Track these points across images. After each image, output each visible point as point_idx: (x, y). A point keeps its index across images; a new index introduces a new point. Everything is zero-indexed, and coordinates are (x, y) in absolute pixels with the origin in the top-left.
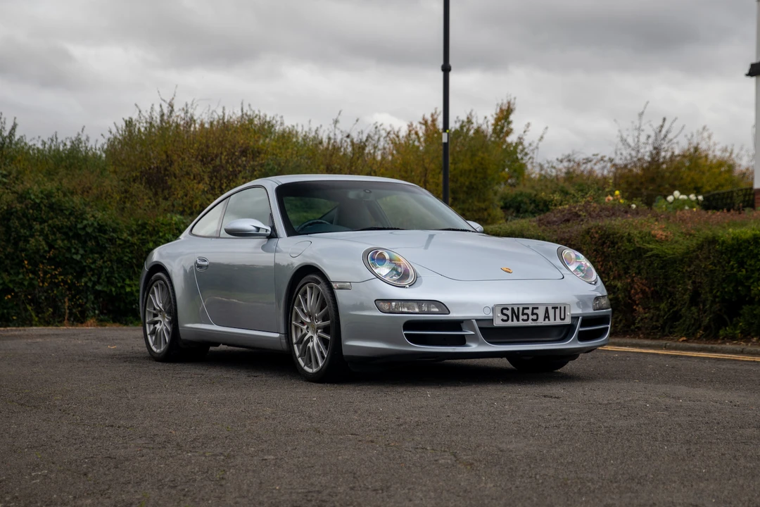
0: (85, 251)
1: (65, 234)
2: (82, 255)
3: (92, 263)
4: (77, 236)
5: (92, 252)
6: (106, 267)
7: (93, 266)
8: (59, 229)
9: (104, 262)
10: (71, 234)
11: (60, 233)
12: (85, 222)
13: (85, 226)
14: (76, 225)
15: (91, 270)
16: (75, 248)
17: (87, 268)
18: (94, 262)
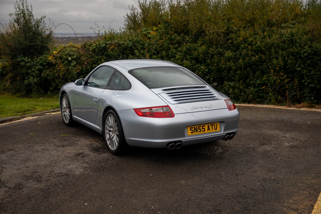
0: (305, 66)
1: (295, 56)
2: (302, 68)
3: (308, 72)
4: (300, 57)
5: (309, 66)
6: (317, 75)
7: (308, 74)
8: (292, 54)
9: (315, 72)
10: (298, 56)
11: (292, 56)
12: (304, 50)
13: (304, 52)
14: (300, 51)
15: (307, 76)
16: (298, 64)
17: (305, 75)
18: (310, 71)
